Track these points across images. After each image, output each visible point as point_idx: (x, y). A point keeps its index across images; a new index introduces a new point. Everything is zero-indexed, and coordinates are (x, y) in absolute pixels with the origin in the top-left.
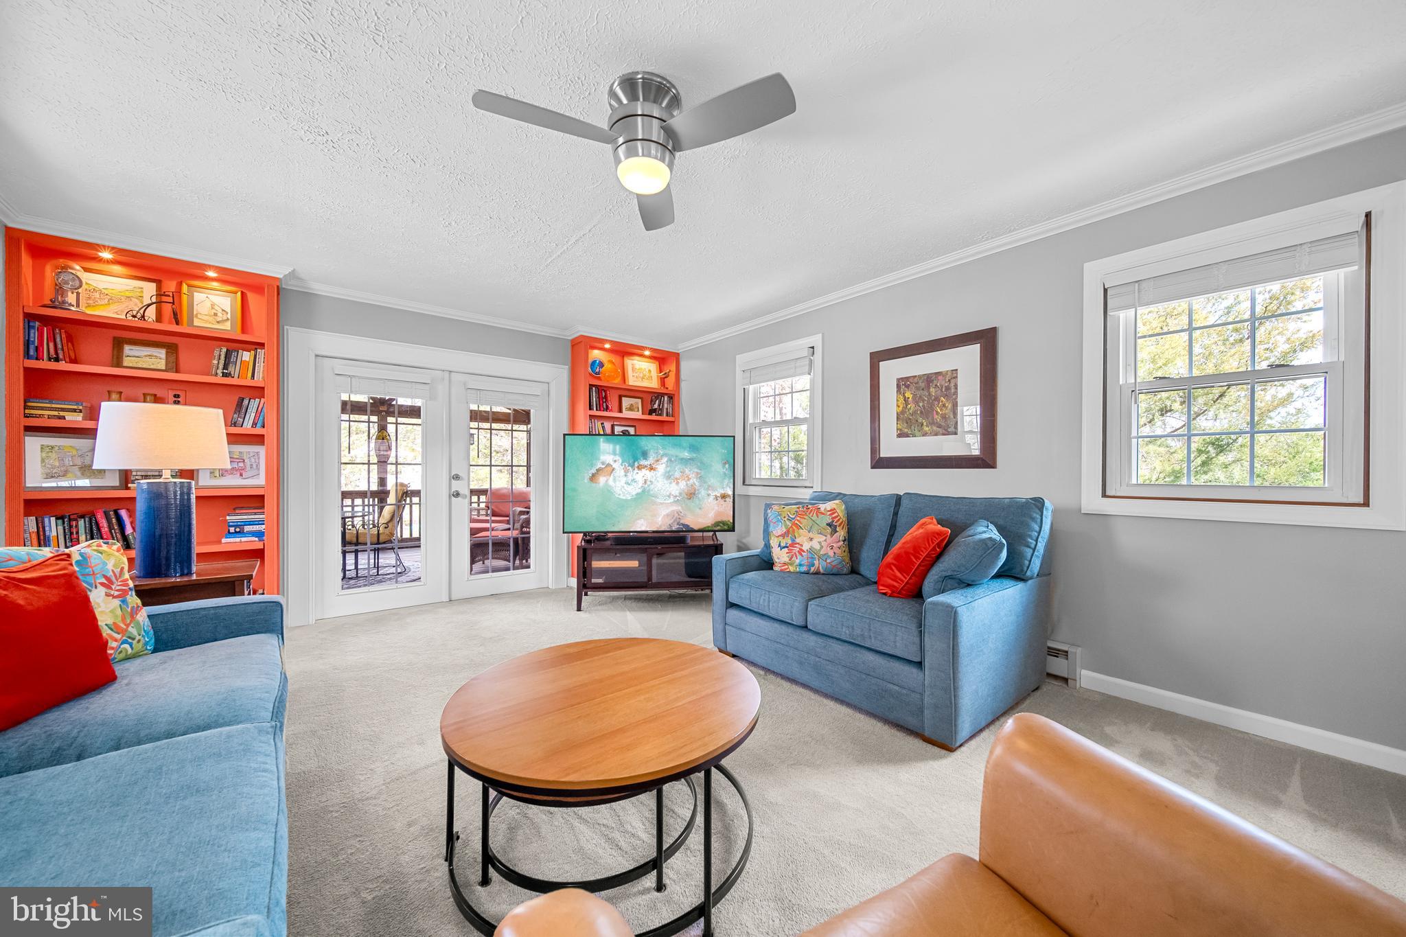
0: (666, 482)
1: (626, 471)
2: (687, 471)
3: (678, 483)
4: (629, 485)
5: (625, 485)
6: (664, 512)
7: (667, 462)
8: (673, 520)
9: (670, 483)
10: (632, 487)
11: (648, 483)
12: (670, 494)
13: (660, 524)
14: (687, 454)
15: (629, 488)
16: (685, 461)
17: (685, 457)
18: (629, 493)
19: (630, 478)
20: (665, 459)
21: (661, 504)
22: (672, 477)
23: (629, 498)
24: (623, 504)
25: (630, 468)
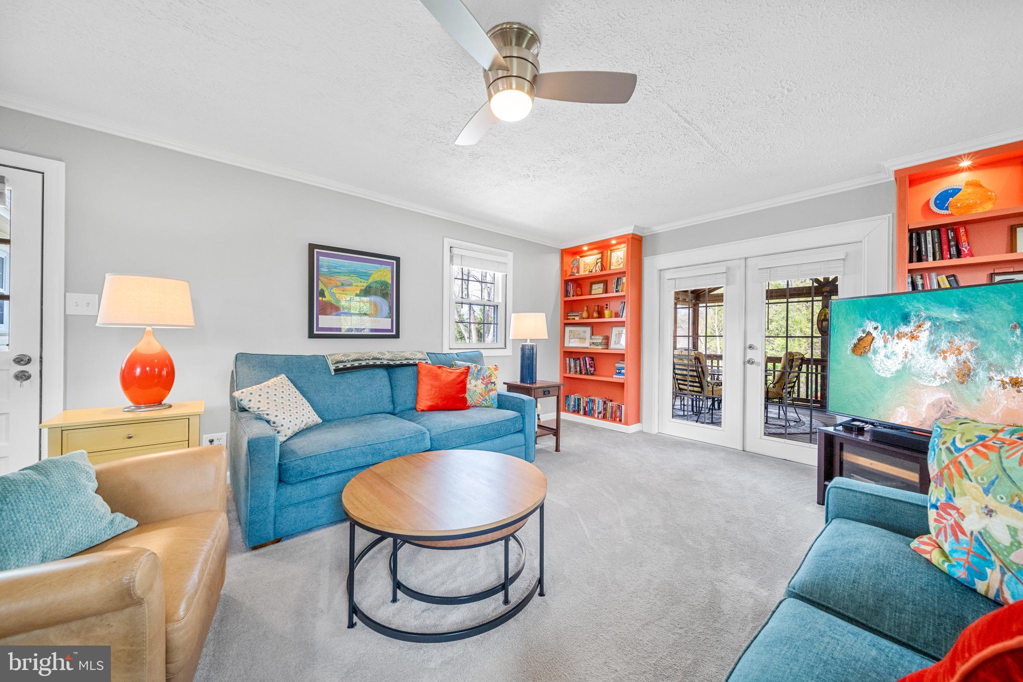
0: (930, 356)
1: (886, 341)
2: (957, 341)
3: (945, 358)
4: (889, 358)
5: (884, 358)
6: (929, 398)
7: (931, 327)
8: (940, 413)
9: (936, 357)
10: (890, 362)
11: (909, 357)
12: (936, 373)
13: (924, 416)
14: (955, 315)
15: (889, 363)
16: (953, 326)
17: (954, 319)
18: (889, 370)
19: (890, 349)
20: (928, 324)
21: (926, 387)
22: (938, 349)
23: (889, 376)
24: (882, 383)
25: (889, 336)
